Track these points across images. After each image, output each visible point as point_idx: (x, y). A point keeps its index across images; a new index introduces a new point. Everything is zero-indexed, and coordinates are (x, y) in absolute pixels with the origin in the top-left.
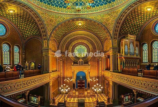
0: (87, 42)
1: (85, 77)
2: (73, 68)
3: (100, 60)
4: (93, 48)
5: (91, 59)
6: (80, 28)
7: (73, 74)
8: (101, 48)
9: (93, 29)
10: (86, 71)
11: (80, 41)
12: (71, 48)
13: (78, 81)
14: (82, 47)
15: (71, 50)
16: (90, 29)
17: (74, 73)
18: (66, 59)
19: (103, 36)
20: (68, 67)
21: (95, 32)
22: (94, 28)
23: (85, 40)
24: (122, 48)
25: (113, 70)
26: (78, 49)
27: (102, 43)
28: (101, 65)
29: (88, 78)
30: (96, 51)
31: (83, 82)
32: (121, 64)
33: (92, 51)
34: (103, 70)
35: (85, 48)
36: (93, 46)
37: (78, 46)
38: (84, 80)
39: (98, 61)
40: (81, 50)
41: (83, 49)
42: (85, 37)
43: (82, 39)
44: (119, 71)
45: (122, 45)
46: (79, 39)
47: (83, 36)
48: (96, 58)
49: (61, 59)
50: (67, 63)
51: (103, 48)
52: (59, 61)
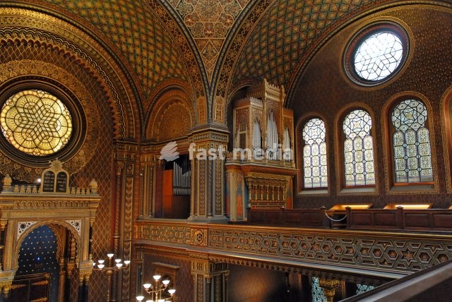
0: (74, 83)
1: (51, 254)
3: (130, 176)
4: (102, 117)
5: (88, 165)
9: (114, 30)
11: (41, 68)
14: (52, 102)
16: (101, 24)
19: (155, 73)
21: (120, 43)
22: (123, 26)
23: (67, 70)
24: (239, 133)
25: (212, 215)
26: (26, 111)
27: (141, 103)
28: (131, 198)
29: (85, 258)
30: (115, 135)
31: (39, 283)
32: (239, 191)
33: (95, 131)
34: (138, 219)
35: (64, 113)
36: (102, 109)
37: (26, 92)
38: (46, 275)
39: (121, 176)
40: (41, 116)
41: (52, 115)
42: (68, 54)
43: (52, 62)
44: (231, 220)
45: (239, 121)
46: (38, 59)
47: (63, 51)
48: (112, 164)
51: (147, 123)
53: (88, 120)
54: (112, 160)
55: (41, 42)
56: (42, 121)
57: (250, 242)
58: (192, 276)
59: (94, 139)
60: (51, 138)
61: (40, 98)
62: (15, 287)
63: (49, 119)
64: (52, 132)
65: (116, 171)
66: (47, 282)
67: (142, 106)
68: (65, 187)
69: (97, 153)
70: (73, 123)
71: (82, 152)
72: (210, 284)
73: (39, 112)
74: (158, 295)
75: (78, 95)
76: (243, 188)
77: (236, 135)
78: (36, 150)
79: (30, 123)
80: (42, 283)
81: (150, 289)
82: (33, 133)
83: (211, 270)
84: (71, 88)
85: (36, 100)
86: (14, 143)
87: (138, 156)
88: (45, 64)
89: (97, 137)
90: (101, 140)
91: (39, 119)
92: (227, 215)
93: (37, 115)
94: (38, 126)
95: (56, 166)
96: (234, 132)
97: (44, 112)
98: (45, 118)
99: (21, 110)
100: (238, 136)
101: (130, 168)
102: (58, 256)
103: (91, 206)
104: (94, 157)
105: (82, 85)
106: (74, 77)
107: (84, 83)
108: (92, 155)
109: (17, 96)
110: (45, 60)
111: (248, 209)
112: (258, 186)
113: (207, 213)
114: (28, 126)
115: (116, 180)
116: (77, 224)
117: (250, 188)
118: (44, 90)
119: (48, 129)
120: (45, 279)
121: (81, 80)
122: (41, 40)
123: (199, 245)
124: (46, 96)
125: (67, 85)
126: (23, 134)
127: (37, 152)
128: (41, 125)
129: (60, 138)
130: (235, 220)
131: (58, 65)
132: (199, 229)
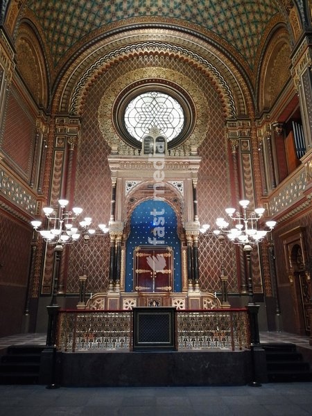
2: (118, 166)
3: (246, 152)
6: (154, 9)
7: (114, 198)
8: (246, 101)
9: (206, 15)
10: (179, 186)
12: (113, 99)
13: (138, 249)
17: (119, 193)
18: (83, 145)
20: (90, 183)
23: (173, 69)
26: (144, 110)
27: (249, 79)
28: (251, 174)
30: (226, 116)
33: (205, 115)
34: (261, 196)
35: (176, 107)
36: (210, 95)
38: (169, 248)
39: (237, 154)
40: (156, 112)
41: (165, 110)
42: (172, 55)
43: (159, 66)
46: (148, 66)
47: (167, 53)
48: (226, 145)
49: (60, 141)
50: (88, 162)
51: (258, 96)
52: (50, 152)
53: (197, 107)
54: (226, 141)
55: (149, 52)
56: (157, 116)
59: (204, 123)
60: (166, 129)
61: (154, 98)
63: (163, 113)
64: (166, 124)
65: (230, 150)
67: (250, 81)
70: (184, 114)
71: (193, 136)
73: (154, 109)
75: (185, 87)
79: (148, 119)
82: (150, 127)
84: (178, 83)
85: (151, 100)
86: (136, 136)
87: (253, 132)
88: (154, 68)
89: (207, 121)
90: (211, 124)
91: (154, 115)
93: (152, 112)
94: (154, 121)
95: (155, 132)
97: (158, 109)
98: (159, 114)
99: (140, 110)
101: (245, 144)
103: (192, 167)
104: (206, 139)
105: (188, 79)
106: (179, 73)
107: (190, 77)
108: (204, 137)
109: (136, 100)
110: (154, 66)
114: (146, 122)
115: (232, 159)
119: (163, 122)
121: (187, 74)
122: (148, 50)
124: (159, 95)
125: (174, 81)
126: (143, 129)
128: (157, 119)
129: (174, 128)
131: (165, 67)
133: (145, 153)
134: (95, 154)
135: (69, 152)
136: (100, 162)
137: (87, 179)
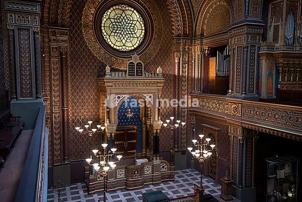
1: (137, 114)
3: (185, 62)
4: (164, 20)
5: (156, 56)
8: (188, 23)
12: (93, 11)
14: (131, 12)
15: (91, 18)
20: (80, 83)
24: (273, 24)
25: (245, 94)
26: (116, 21)
27: (192, 6)
28: (186, 78)
29: (156, 119)
30: (173, 34)
31: (131, 131)
32: (270, 75)
33: (160, 31)
34: (191, 93)
35: (139, 20)
36: (164, 14)
37: (114, 8)
38: (135, 127)
39: (179, 63)
40: (125, 23)
41: (131, 22)
44: (262, 97)
45: (274, 14)
49: (55, 50)
50: (77, 66)
51: (196, 22)
52: (47, 59)
53: (155, 23)
54: (172, 52)
56: (126, 27)
57: (277, 116)
58: (229, 137)
59: (159, 37)
60: (132, 38)
61: (124, 10)
62: (118, 132)
63: (130, 25)
64: (132, 34)
65: (175, 59)
66: (135, 131)
68: (141, 72)
69: (162, 48)
70: (145, 26)
71: (152, 47)
72: (243, 144)
73: (124, 20)
74: (203, 148)
75: (147, 5)
76: (274, 72)
77: (271, 26)
78: (124, 47)
79: (119, 29)
80: (133, 131)
81: (196, 143)
82: (121, 36)
83: (244, 134)
85: (121, 12)
86: (110, 43)
87: (191, 48)
89: (161, 35)
90: (164, 37)
91: (122, 27)
92: (259, 93)
93: (122, 23)
94: (124, 30)
95: (135, 58)
96: (269, 24)
97: (127, 20)
98: (127, 25)
99: (113, 20)
100: (272, 27)
101: (185, 57)
102: (140, 115)
103: (159, 84)
104: (160, 50)
108: (158, 48)
109: (110, 11)
111: (277, 89)
112: (289, 70)
113: (242, 92)
114: (117, 31)
116: (151, 97)
117: (280, 71)
118: (125, 5)
119: (130, 32)
120: (134, 129)
123: (234, 115)
124: (127, 8)
126: (115, 37)
127: (124, 49)
129: (138, 38)
130: (265, 98)
132: (235, 103)
133: (129, 75)
134: (81, 59)
135: (62, 59)
136: (86, 66)
137: (77, 79)
